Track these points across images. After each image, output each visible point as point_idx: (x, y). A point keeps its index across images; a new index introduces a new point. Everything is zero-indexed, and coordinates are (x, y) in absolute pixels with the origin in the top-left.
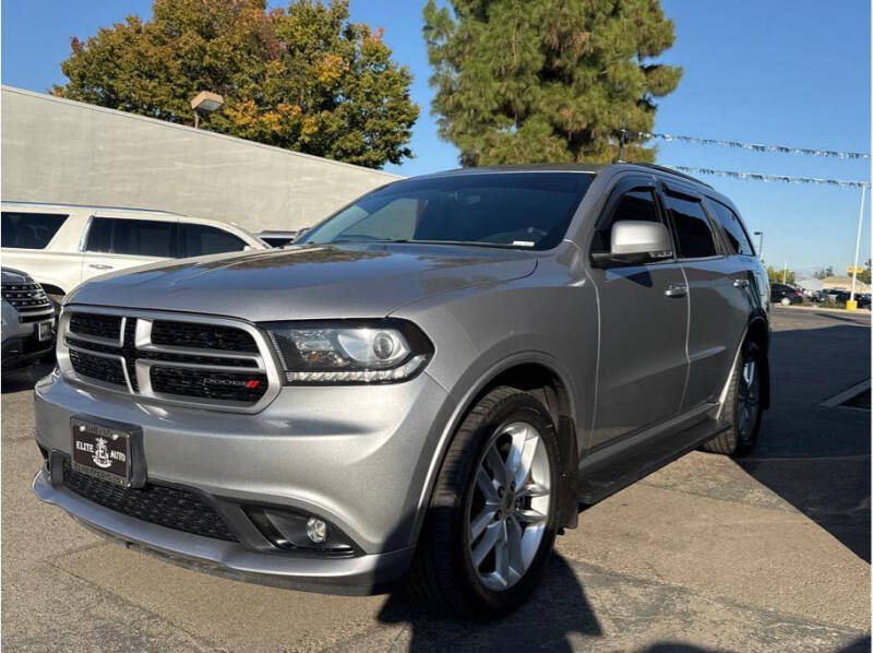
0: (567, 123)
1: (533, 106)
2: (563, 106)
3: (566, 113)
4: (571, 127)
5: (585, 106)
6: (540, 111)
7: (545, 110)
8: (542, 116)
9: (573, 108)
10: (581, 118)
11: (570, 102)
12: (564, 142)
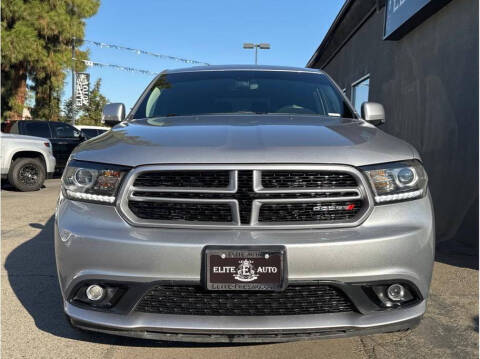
0: (44, 29)
1: (17, 15)
2: (40, 17)
3: (44, 23)
4: (47, 32)
5: (56, 19)
6: (23, 19)
7: (28, 18)
8: (25, 23)
9: (48, 19)
10: (54, 27)
11: (45, 15)
12: (43, 42)
